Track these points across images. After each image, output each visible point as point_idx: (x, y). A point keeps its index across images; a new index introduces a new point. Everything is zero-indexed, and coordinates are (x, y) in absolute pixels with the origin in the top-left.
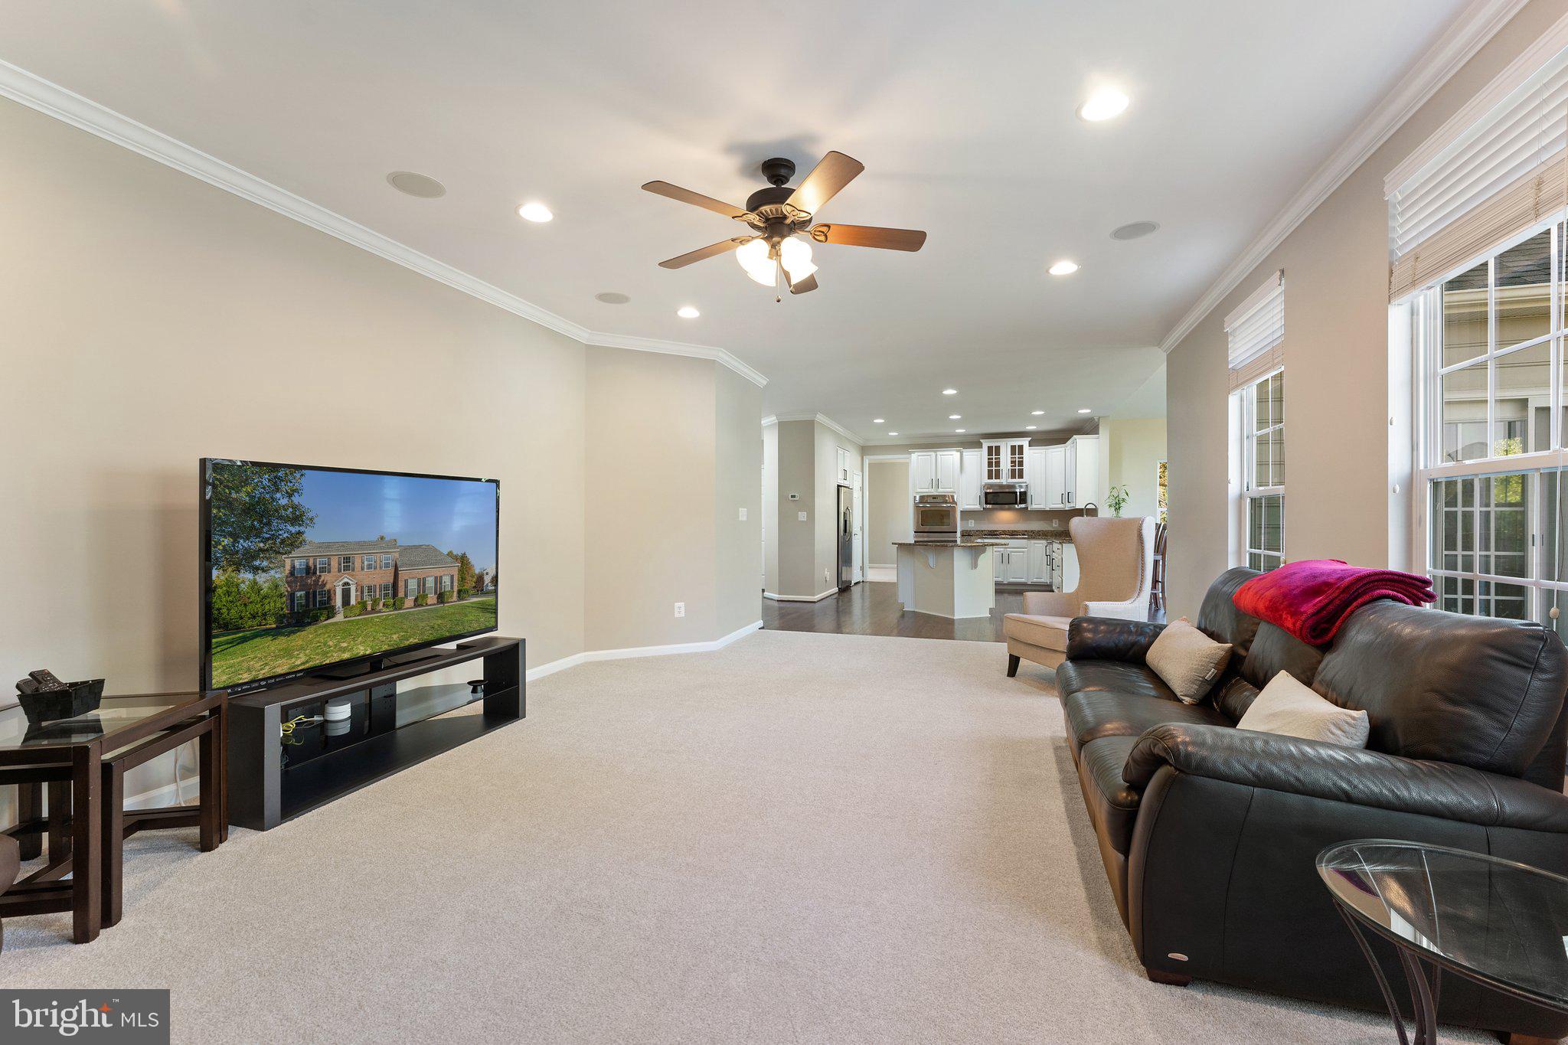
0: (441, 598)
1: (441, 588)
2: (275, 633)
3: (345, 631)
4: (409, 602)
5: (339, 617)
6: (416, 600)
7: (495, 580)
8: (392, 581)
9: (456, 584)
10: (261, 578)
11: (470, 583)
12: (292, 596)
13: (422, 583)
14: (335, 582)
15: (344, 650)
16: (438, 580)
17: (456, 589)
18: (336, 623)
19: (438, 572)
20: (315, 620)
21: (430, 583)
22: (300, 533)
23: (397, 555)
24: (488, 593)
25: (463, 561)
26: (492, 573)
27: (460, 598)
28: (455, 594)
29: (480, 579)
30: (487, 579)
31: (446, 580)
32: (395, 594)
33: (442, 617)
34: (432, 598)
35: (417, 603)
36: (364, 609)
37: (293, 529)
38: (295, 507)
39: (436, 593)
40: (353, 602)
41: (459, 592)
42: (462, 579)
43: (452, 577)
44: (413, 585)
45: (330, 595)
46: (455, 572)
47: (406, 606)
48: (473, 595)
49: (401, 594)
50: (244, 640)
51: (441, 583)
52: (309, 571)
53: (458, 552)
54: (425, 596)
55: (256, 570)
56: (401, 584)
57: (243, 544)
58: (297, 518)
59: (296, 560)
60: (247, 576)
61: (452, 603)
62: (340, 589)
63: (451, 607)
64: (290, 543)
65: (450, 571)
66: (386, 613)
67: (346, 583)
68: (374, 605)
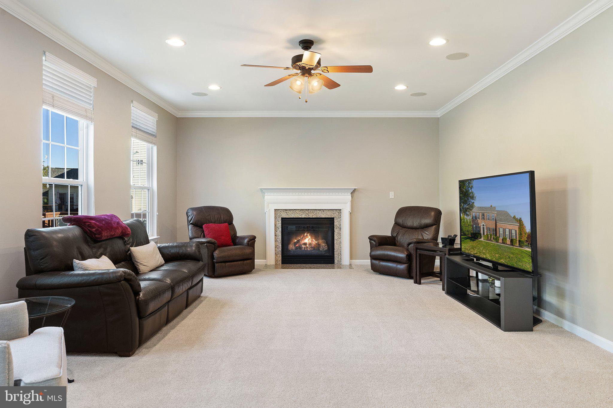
0: (512, 242)
1: (511, 237)
2: (471, 239)
3: (484, 246)
4: (501, 241)
5: (482, 239)
6: (503, 239)
8: (495, 227)
9: (518, 236)
11: (524, 237)
12: (473, 226)
13: (504, 231)
14: (482, 223)
15: (484, 253)
16: (510, 231)
17: (518, 239)
18: (482, 241)
19: (511, 227)
20: (477, 238)
21: (507, 230)
22: (474, 203)
23: (496, 215)
27: (520, 246)
28: (518, 242)
31: (513, 232)
32: (496, 235)
33: (513, 254)
34: (508, 241)
35: (504, 241)
36: (488, 238)
37: (473, 201)
38: (472, 193)
39: (510, 239)
40: (485, 234)
41: (520, 241)
42: (520, 234)
43: (516, 231)
44: (501, 232)
45: (480, 229)
46: (517, 228)
47: (499, 241)
49: (498, 235)
50: (466, 239)
51: (511, 234)
52: (476, 217)
53: (518, 217)
54: (506, 239)
55: (467, 215)
56: (498, 230)
57: (465, 206)
58: (473, 198)
59: (473, 213)
60: (466, 217)
61: (517, 247)
62: (482, 227)
63: (516, 249)
64: (472, 206)
65: (515, 227)
66: (494, 242)
67: (483, 225)
68: (491, 237)
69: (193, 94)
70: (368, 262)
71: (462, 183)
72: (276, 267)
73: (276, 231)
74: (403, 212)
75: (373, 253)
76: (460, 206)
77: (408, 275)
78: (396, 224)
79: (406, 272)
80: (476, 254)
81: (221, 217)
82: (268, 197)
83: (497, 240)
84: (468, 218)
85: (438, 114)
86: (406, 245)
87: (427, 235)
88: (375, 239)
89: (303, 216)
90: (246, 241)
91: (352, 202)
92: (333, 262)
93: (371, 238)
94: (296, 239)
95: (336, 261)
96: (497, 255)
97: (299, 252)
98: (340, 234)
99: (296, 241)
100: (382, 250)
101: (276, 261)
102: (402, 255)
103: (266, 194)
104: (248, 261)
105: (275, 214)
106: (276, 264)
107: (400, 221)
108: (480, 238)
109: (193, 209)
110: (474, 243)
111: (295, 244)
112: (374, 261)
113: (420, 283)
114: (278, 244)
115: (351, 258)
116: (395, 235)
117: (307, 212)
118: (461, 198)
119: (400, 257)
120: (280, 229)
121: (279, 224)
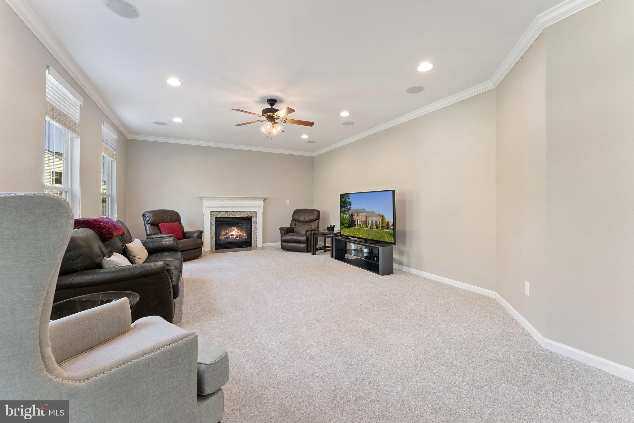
0: (377, 227)
1: (377, 225)
2: (348, 227)
3: (358, 230)
4: (369, 226)
6: (371, 226)
7: (394, 224)
8: (365, 220)
9: (381, 224)
10: (346, 216)
11: (385, 225)
12: (350, 220)
13: (372, 221)
14: (356, 218)
15: (357, 235)
16: (376, 222)
17: (381, 226)
18: (356, 228)
19: (376, 219)
20: (353, 227)
21: (374, 222)
22: (350, 207)
23: (366, 213)
24: (391, 229)
25: (382, 216)
26: (392, 222)
27: (382, 229)
28: (381, 227)
29: (388, 224)
30: (391, 224)
31: (378, 222)
32: (366, 224)
33: (377, 233)
34: (375, 227)
35: (371, 227)
36: (360, 227)
37: (350, 206)
38: (349, 202)
40: (359, 224)
41: (382, 226)
42: (382, 223)
43: (380, 221)
44: (370, 222)
45: (355, 221)
47: (369, 228)
48: (387, 229)
49: (367, 224)
50: (344, 227)
52: (352, 215)
53: (381, 214)
54: (373, 226)
55: (345, 214)
56: (367, 221)
57: (344, 209)
58: (350, 204)
59: (350, 213)
61: (380, 230)
62: (356, 220)
63: (380, 231)
64: (350, 209)
65: (379, 220)
66: (365, 228)
67: (357, 219)
68: (362, 226)
69: (155, 123)
70: (279, 244)
71: (342, 196)
72: (211, 252)
73: (211, 227)
74: (296, 212)
75: (283, 238)
76: (341, 209)
77: (307, 250)
78: (293, 219)
79: (305, 248)
80: (352, 235)
81: (172, 218)
82: (206, 203)
83: (367, 227)
84: (347, 216)
85: (314, 154)
86: (304, 233)
87: (314, 225)
88: (284, 229)
89: (231, 216)
90: (196, 235)
91: (264, 206)
92: (251, 246)
93: (281, 229)
94: (224, 232)
95: (253, 245)
96: (367, 235)
97: (227, 240)
98: (256, 227)
99: (224, 233)
100: (290, 235)
101: (212, 247)
102: (304, 238)
103: (204, 201)
104: (199, 249)
105: (211, 215)
106: (211, 250)
107: (296, 218)
108: (355, 226)
109: (149, 212)
110: (351, 229)
111: (224, 235)
112: (283, 243)
113: (315, 255)
114: (212, 236)
115: (263, 242)
116: (293, 226)
117: (234, 213)
118: (341, 205)
119: (302, 240)
120: (215, 225)
121: (214, 222)
